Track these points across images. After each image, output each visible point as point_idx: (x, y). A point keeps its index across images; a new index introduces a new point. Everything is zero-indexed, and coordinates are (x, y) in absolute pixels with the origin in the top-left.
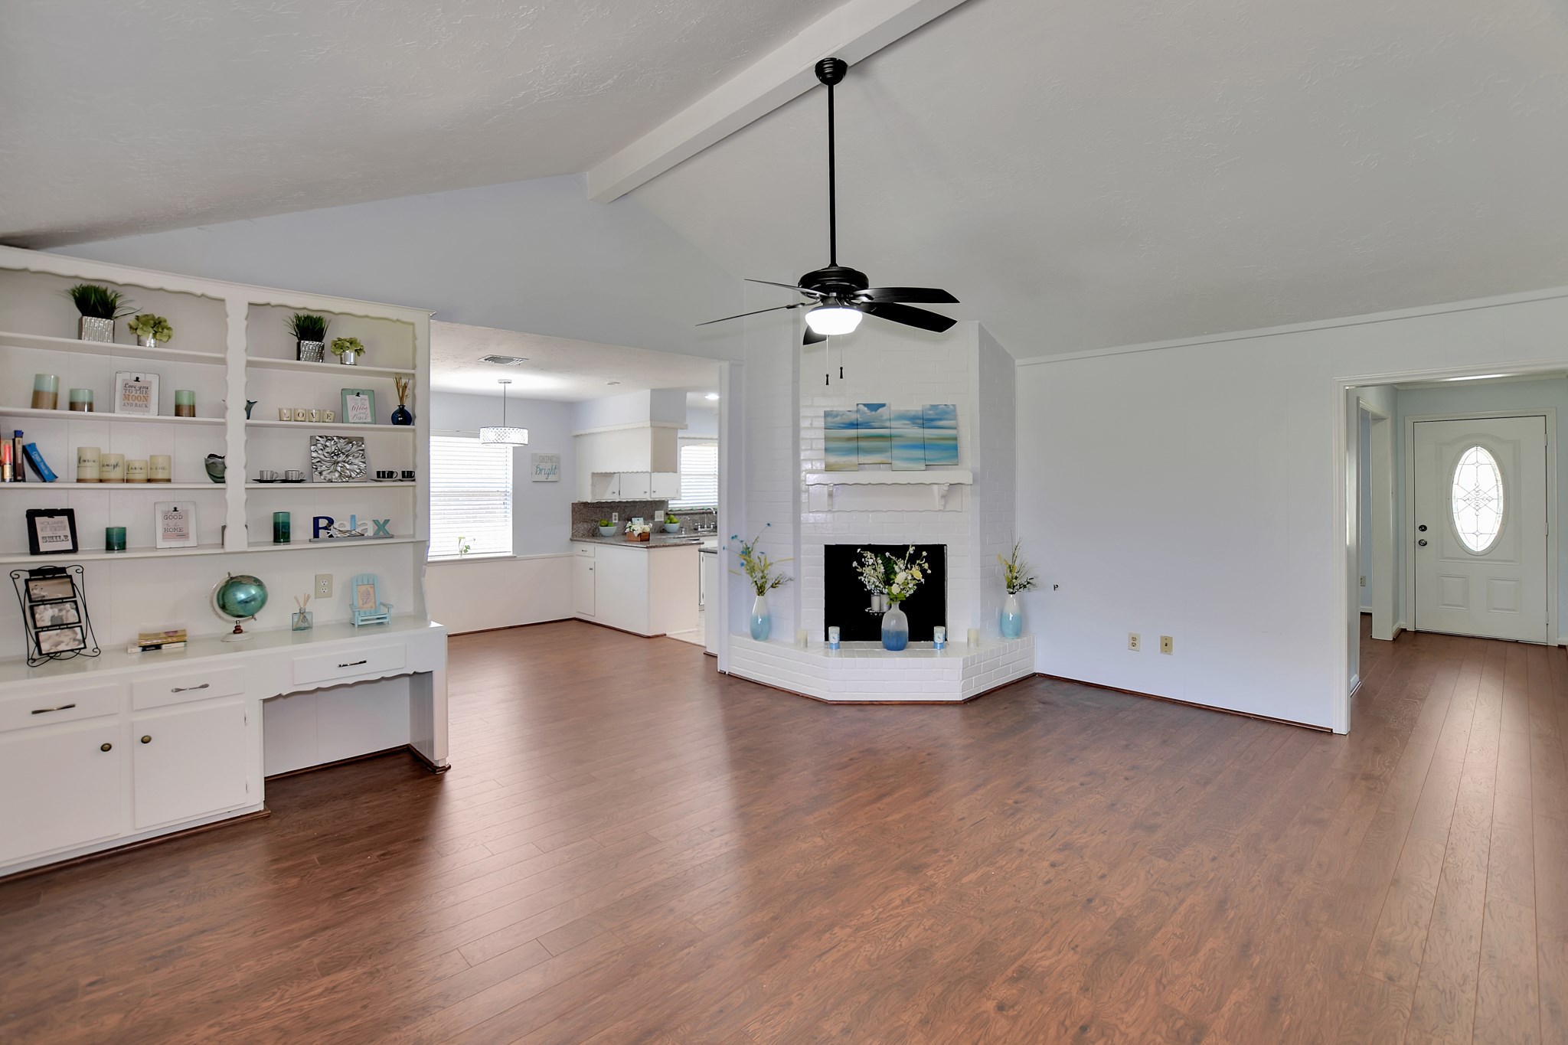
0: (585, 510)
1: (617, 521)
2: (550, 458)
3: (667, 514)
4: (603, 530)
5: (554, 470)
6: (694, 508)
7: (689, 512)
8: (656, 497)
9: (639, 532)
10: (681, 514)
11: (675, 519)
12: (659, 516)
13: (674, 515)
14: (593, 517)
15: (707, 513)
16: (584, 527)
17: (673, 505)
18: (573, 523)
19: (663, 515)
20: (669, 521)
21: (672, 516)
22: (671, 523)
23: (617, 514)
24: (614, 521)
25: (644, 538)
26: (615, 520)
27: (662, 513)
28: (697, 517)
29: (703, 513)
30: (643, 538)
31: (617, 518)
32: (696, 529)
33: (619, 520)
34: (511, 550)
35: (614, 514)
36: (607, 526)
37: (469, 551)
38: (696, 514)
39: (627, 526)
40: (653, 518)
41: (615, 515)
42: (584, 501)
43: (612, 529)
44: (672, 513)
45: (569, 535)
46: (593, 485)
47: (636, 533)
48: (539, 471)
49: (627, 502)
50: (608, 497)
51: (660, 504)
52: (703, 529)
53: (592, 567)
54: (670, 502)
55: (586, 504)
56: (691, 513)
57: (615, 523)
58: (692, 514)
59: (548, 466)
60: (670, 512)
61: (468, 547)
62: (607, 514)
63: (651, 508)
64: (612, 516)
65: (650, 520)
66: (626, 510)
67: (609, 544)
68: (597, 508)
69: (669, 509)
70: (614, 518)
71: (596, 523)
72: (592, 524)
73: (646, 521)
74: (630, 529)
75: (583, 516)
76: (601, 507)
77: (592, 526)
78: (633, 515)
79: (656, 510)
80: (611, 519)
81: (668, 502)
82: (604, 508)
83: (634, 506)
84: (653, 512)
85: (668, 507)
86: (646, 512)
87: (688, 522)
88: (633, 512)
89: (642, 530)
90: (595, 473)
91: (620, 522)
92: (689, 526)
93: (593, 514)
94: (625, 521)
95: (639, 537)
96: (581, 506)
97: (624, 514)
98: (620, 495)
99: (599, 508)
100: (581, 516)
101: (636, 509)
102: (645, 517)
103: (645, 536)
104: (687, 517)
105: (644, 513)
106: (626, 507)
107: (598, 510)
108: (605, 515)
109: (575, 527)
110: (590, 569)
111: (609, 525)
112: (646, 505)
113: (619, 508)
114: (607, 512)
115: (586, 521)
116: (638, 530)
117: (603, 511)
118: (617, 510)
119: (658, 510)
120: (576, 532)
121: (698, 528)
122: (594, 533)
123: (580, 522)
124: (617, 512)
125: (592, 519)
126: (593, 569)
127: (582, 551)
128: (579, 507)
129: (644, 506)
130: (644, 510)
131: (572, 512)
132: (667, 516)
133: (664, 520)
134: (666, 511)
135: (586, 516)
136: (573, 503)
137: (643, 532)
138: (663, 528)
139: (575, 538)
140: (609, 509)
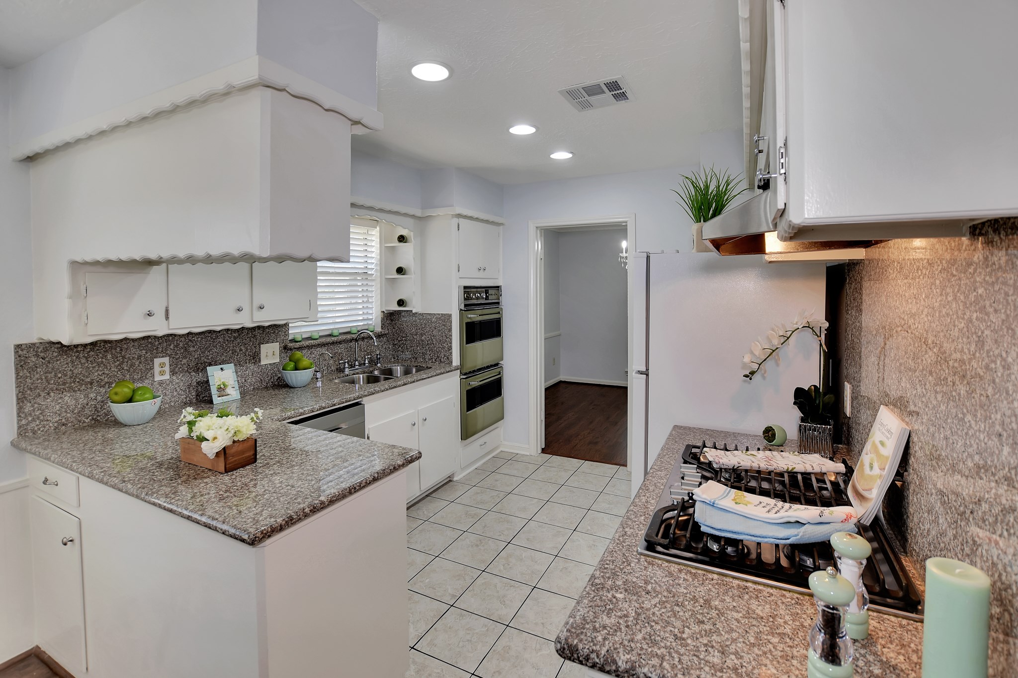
1: (167, 377)
3: (285, 348)
4: (121, 411)
6: (335, 333)
7: (328, 340)
8: (265, 318)
9: (218, 446)
10: (312, 344)
11: (304, 359)
12: (270, 354)
13: (301, 349)
14: (95, 376)
15: (357, 340)
17: (298, 330)
18: (21, 400)
19: (277, 352)
20: (292, 365)
21: (298, 353)
22: (296, 369)
23: (166, 360)
24: (158, 378)
25: (238, 457)
26: (162, 373)
27: (276, 346)
28: (341, 349)
29: (351, 340)
30: (231, 459)
31: (167, 368)
32: (341, 370)
33: (173, 372)
35: (157, 361)
36: (130, 400)
38: (340, 343)
40: (255, 357)
43: (144, 407)
44: (297, 345)
45: (11, 436)
47: (210, 449)
49: (189, 334)
51: (272, 331)
52: (352, 370)
53: (73, 537)
54: (290, 325)
55: (62, 349)
56: (330, 341)
57: (160, 386)
58: (332, 343)
60: (291, 345)
62: (137, 363)
63: (252, 339)
64: (152, 368)
65: (247, 368)
66: (192, 349)
67: (120, 490)
68: (106, 351)
69: (290, 338)
70: (157, 369)
71: (103, 390)
72: (86, 396)
73: (237, 372)
74: (191, 430)
75: (56, 376)
76: (118, 349)
77: (85, 401)
78: (208, 359)
79: (263, 344)
80: (149, 375)
81: (286, 325)
82: (127, 349)
83: (212, 338)
84: (255, 347)
85: (286, 334)
86: (241, 350)
87: (326, 360)
88: (209, 351)
89: (230, 435)
90: (79, 259)
91: (174, 378)
92: (329, 366)
93: (94, 367)
94: (190, 373)
95: (222, 459)
96: (45, 350)
97: (185, 357)
98: (167, 318)
99: (114, 351)
100: (46, 377)
101: (215, 344)
102: (235, 365)
103: (243, 452)
104: (323, 350)
105: (234, 352)
106: (190, 343)
107: (109, 356)
108: (132, 365)
109: (28, 408)
110: (65, 544)
111: (137, 397)
112: (239, 335)
113: (172, 347)
114: (140, 357)
115: (70, 387)
116: (215, 438)
117: (124, 357)
118: (166, 350)
119: (267, 342)
120: (34, 420)
121: (344, 368)
122: (98, 416)
123: (52, 394)
124: (167, 355)
125: (89, 380)
126: (77, 541)
127: (45, 482)
128: (37, 356)
129: (234, 337)
130: (233, 346)
131: (16, 369)
132: (286, 353)
133: (280, 361)
134: (283, 343)
135: (65, 375)
136: (18, 347)
137: (234, 442)
138: (279, 378)
139: (23, 445)
140: (144, 351)
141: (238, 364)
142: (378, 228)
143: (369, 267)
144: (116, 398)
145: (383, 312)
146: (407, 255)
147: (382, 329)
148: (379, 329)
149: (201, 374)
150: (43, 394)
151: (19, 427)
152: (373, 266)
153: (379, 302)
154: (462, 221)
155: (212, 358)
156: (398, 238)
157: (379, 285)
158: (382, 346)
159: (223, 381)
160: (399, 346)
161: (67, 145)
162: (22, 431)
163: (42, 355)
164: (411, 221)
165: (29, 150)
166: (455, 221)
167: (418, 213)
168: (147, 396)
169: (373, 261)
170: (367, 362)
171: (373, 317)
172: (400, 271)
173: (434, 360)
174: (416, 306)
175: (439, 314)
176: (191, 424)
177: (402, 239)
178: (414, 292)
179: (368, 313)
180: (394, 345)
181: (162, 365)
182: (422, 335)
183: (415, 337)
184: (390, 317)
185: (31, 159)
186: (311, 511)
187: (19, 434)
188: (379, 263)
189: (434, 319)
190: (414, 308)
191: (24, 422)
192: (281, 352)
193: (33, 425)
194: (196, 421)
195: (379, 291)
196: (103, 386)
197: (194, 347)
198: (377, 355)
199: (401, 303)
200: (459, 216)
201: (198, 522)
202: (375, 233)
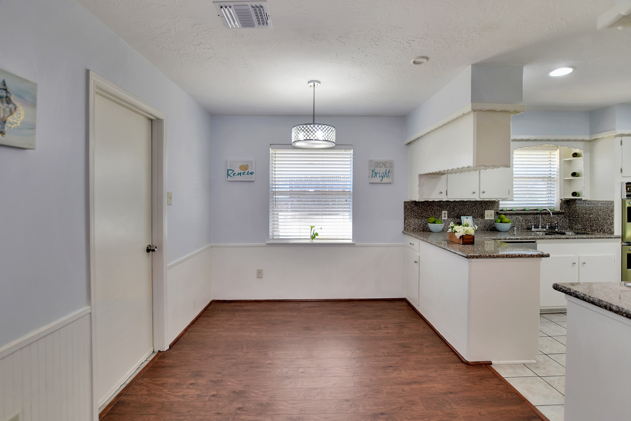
0: (416, 208)
1: (446, 218)
2: (384, 164)
3: (498, 214)
4: (431, 226)
5: (387, 174)
6: (527, 209)
7: (522, 212)
8: (486, 197)
9: (460, 234)
10: (511, 213)
11: (506, 219)
12: (489, 215)
13: (505, 214)
14: (424, 214)
15: (542, 214)
16: (415, 222)
17: (504, 205)
18: (405, 219)
19: (493, 215)
20: (499, 220)
21: (503, 216)
22: (501, 222)
23: (446, 212)
24: (443, 218)
25: (468, 240)
26: (445, 217)
27: (492, 212)
28: (530, 217)
29: (537, 214)
30: (465, 240)
31: (446, 215)
32: (529, 229)
33: (449, 217)
34: (351, 238)
35: (443, 212)
36: (434, 223)
37: (317, 237)
38: (530, 214)
39: (450, 226)
40: (482, 216)
41: (444, 214)
42: (414, 199)
43: (438, 226)
44: (503, 213)
45: (402, 229)
46: (419, 186)
47: (458, 235)
48: (374, 174)
49: (454, 201)
50: (435, 196)
51: (491, 204)
52: (536, 230)
53: (417, 260)
54: (500, 203)
55: (416, 203)
56: (523, 213)
57: (444, 220)
58: (525, 214)
59: (382, 170)
60: (500, 212)
61: (317, 234)
62: (437, 212)
63: (481, 207)
64: (441, 214)
65: (478, 220)
66: (456, 209)
67: (431, 244)
68: (427, 206)
69: (500, 209)
70: (443, 215)
71: (426, 220)
72: (421, 221)
73: (473, 221)
74: (452, 230)
75: (413, 212)
76: (431, 206)
77: (421, 223)
78: (462, 214)
79: (486, 210)
80: (440, 217)
81: (498, 202)
82: (433, 206)
83: (463, 205)
84: (482, 211)
85: (498, 207)
86: (476, 212)
87: (520, 222)
88: (462, 211)
89: (465, 232)
90: (421, 174)
91: (449, 219)
92: (522, 226)
93: (424, 211)
94: (455, 218)
95: (462, 239)
96: (411, 204)
97: (453, 212)
98: (447, 195)
99: (430, 206)
100: (411, 213)
101: (465, 208)
102: (473, 218)
103: (469, 239)
104: (519, 217)
105: (473, 212)
106: (455, 206)
107: (428, 208)
108: (435, 212)
109: (406, 222)
110: (415, 262)
111: (436, 222)
112: (475, 205)
113: (448, 207)
114: (437, 210)
115: (417, 217)
116: (460, 232)
117: (432, 209)
118: (446, 208)
119: (488, 210)
120: (408, 226)
121: (532, 228)
122: (424, 228)
123: (412, 218)
124: (447, 210)
125: (422, 215)
126: (418, 263)
127: (411, 244)
128: (409, 205)
129: (473, 206)
130: (472, 210)
131: (404, 209)
132: (498, 216)
133: (494, 219)
134: (496, 211)
135: (416, 213)
136: (405, 202)
137: (466, 235)
138: (494, 227)
139: (405, 232)
140: (439, 208)
141: (474, 217)
142: (558, 150)
143: (552, 173)
144: (430, 221)
145: (562, 200)
146: (579, 165)
147: (560, 209)
148: (558, 209)
149: (459, 219)
150: (410, 218)
151: (404, 227)
152: (555, 173)
153: (559, 194)
154: (624, 139)
155: (463, 213)
156: (573, 154)
157: (559, 184)
158: (560, 219)
159: (467, 223)
160: (574, 221)
161: (419, 138)
162: (405, 228)
163: (410, 205)
164: (581, 144)
165: (408, 141)
166: (619, 139)
167: (587, 138)
168: (439, 222)
169: (555, 170)
170: (547, 226)
171: (555, 202)
172: (574, 174)
173: (599, 231)
174: (585, 196)
175: (603, 201)
176: (452, 227)
177: (575, 155)
178: (584, 187)
179: (551, 200)
180: (570, 220)
181: (445, 214)
182: (590, 214)
183: (585, 215)
184: (567, 203)
185: (409, 144)
186: (489, 256)
187: (404, 229)
188: (559, 171)
189: (599, 204)
190: (584, 197)
191: (405, 226)
192: (495, 215)
193: (407, 227)
194: (454, 227)
195: (559, 187)
196: (426, 218)
197: (456, 208)
198: (555, 224)
199: (574, 194)
200: (622, 135)
201: (452, 252)
202: (557, 153)
